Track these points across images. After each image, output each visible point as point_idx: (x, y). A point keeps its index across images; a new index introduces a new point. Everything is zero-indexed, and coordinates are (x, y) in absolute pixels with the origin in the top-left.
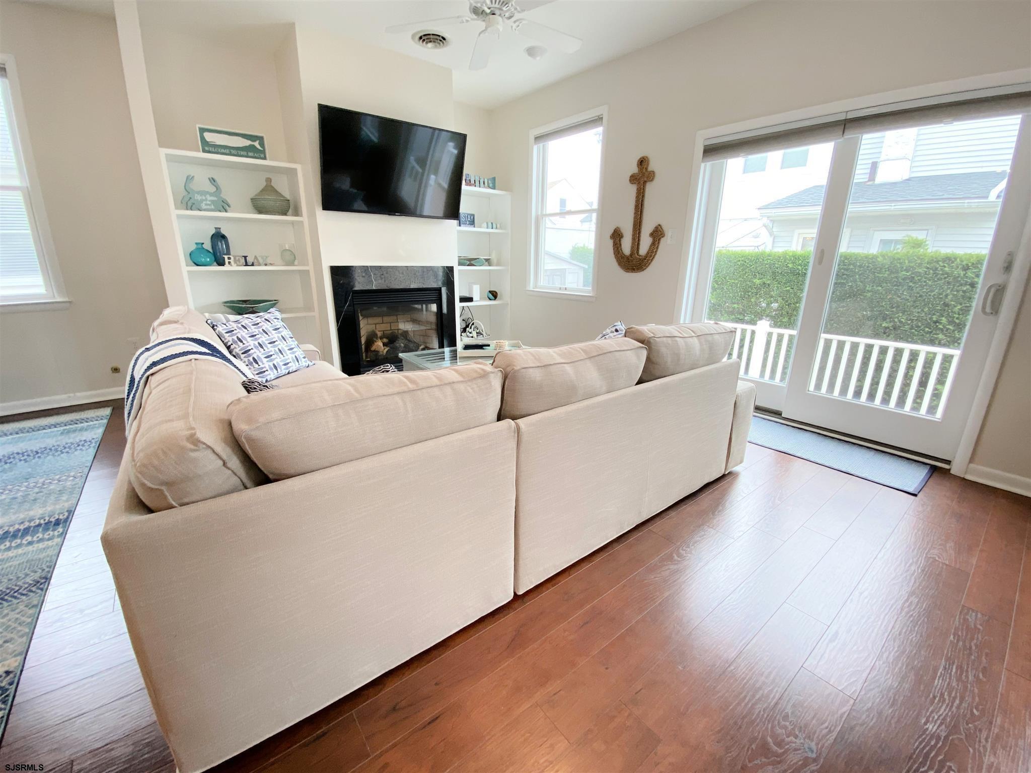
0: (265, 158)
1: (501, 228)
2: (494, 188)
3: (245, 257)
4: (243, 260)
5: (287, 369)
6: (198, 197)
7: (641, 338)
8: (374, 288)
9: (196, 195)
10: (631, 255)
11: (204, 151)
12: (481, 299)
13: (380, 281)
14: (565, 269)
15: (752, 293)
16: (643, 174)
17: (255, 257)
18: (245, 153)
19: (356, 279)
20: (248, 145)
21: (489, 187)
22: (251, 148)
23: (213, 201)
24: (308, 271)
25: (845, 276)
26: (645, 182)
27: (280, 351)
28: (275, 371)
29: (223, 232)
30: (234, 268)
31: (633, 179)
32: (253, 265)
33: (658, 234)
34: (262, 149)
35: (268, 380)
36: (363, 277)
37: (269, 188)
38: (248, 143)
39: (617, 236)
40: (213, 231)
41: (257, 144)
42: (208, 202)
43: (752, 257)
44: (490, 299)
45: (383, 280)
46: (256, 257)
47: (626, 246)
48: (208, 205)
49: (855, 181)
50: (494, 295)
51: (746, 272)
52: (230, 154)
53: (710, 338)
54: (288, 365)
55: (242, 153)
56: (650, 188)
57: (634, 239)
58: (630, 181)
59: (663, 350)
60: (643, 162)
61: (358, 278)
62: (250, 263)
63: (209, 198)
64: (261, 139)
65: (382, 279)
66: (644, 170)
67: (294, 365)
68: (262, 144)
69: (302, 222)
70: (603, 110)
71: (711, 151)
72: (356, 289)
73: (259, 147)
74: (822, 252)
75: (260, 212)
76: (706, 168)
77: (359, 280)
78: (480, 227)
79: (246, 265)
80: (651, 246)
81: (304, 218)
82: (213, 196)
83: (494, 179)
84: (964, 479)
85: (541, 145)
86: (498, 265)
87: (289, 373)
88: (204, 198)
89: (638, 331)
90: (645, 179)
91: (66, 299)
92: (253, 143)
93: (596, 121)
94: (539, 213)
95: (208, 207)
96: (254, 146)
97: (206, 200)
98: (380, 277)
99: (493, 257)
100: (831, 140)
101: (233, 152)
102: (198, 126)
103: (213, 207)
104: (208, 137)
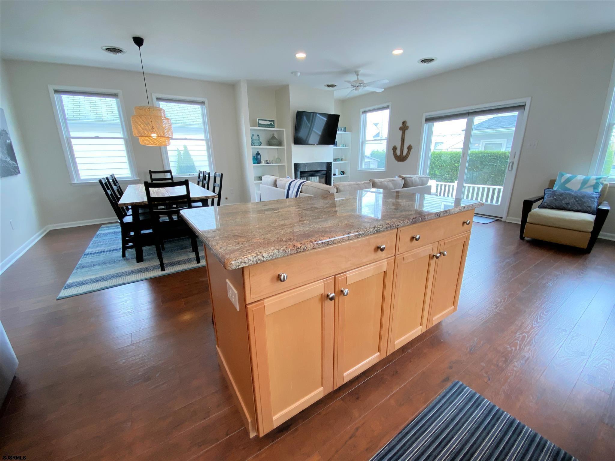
0: (274, 127)
1: (347, 146)
2: (345, 131)
3: (267, 161)
4: (266, 162)
6: (254, 142)
7: (403, 178)
8: (306, 170)
10: (400, 156)
11: (259, 127)
12: (339, 175)
13: (308, 168)
14: (369, 162)
15: (455, 170)
16: (404, 127)
19: (301, 167)
21: (344, 131)
22: (271, 124)
23: (258, 142)
24: (285, 165)
25: (493, 161)
26: (405, 130)
29: (259, 152)
30: (264, 165)
31: (401, 129)
32: (269, 163)
33: (410, 148)
36: (304, 167)
37: (273, 137)
38: (269, 123)
39: (395, 149)
40: (257, 152)
41: (272, 123)
43: (454, 154)
44: (341, 175)
45: (310, 168)
46: (270, 161)
47: (398, 152)
49: (473, 133)
50: (343, 173)
51: (452, 161)
52: (265, 127)
53: (422, 179)
55: (268, 126)
56: (407, 132)
57: (401, 150)
58: (400, 129)
59: (408, 181)
60: (404, 123)
64: (273, 121)
66: (405, 126)
68: (274, 123)
69: (284, 148)
70: (390, 104)
71: (429, 120)
72: (301, 171)
73: (273, 124)
74: (464, 153)
75: (270, 145)
76: (426, 126)
78: (339, 146)
79: (267, 163)
80: (407, 152)
81: (285, 147)
83: (345, 128)
84: (506, 222)
85: (364, 115)
86: (345, 161)
89: (402, 176)
90: (405, 129)
92: (271, 123)
93: (387, 107)
94: (363, 140)
97: (256, 142)
98: (309, 166)
99: (343, 158)
100: (466, 118)
101: (266, 126)
102: (258, 119)
103: (257, 144)
104: (260, 122)
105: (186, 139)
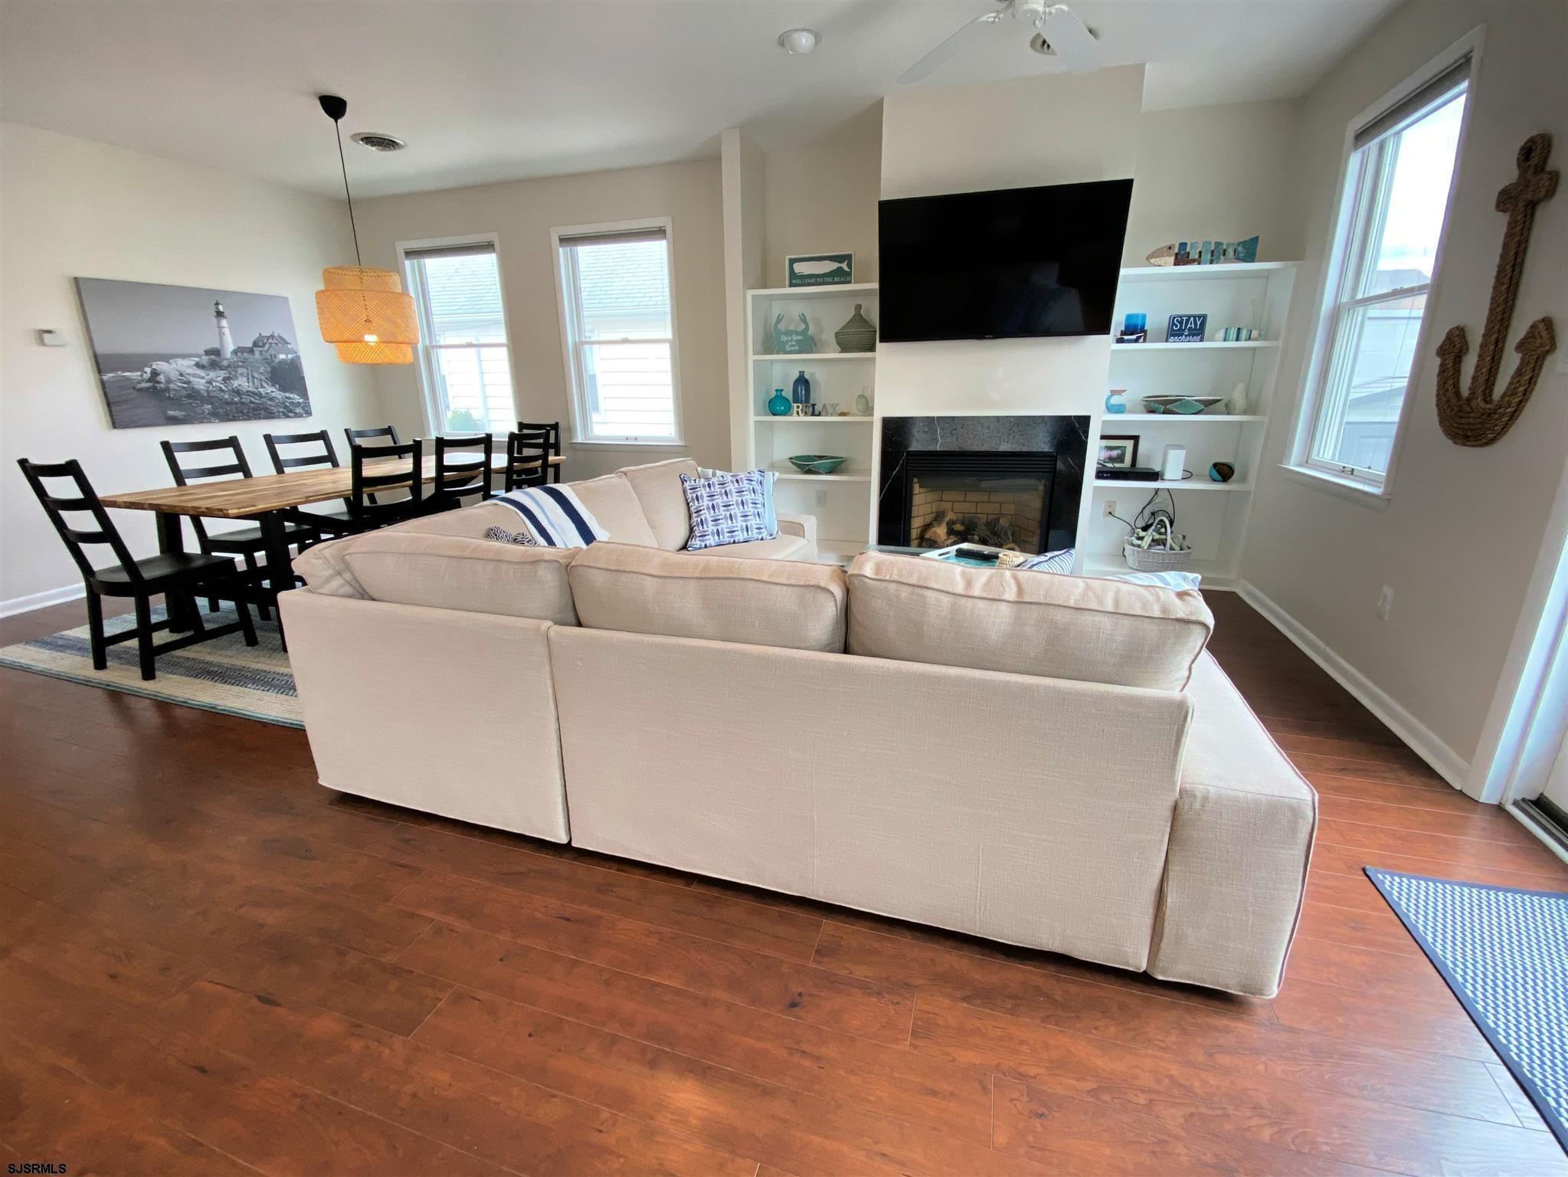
0: (850, 282)
2: (1250, 259)
3: (814, 406)
5: (732, 537)
6: (784, 338)
8: (938, 449)
9: (783, 336)
10: (1470, 400)
11: (790, 285)
13: (949, 440)
16: (1527, 184)
17: (825, 405)
18: (831, 280)
19: (914, 436)
20: (835, 268)
21: (1240, 258)
22: (839, 272)
23: (798, 342)
26: (1529, 204)
27: (759, 515)
28: (716, 537)
29: (807, 375)
30: (801, 418)
31: (1505, 198)
32: (819, 415)
33: (1533, 344)
34: (849, 270)
35: (708, 545)
36: (925, 432)
37: (858, 316)
38: (834, 266)
39: (1449, 348)
40: (797, 376)
41: (844, 266)
42: (794, 343)
44: (1213, 480)
45: (955, 438)
47: (1467, 376)
48: (794, 346)
50: (1225, 471)
52: (814, 284)
54: (734, 534)
56: (1544, 220)
57: (1481, 358)
60: (1530, 151)
61: (915, 434)
62: (817, 412)
63: (795, 337)
64: (847, 258)
65: (952, 435)
66: (1531, 172)
67: (741, 535)
70: (1475, 39)
72: (912, 449)
73: (846, 269)
75: (843, 349)
77: (917, 437)
79: (813, 414)
80: (1514, 377)
82: (800, 335)
83: (1255, 243)
87: (734, 542)
88: (790, 339)
90: (1530, 196)
91: (683, 444)
92: (840, 265)
93: (1461, 68)
94: (1344, 298)
95: (793, 348)
96: (841, 268)
97: (792, 341)
98: (951, 433)
102: (788, 257)
103: (797, 348)
104: (798, 268)
105: (625, 341)
